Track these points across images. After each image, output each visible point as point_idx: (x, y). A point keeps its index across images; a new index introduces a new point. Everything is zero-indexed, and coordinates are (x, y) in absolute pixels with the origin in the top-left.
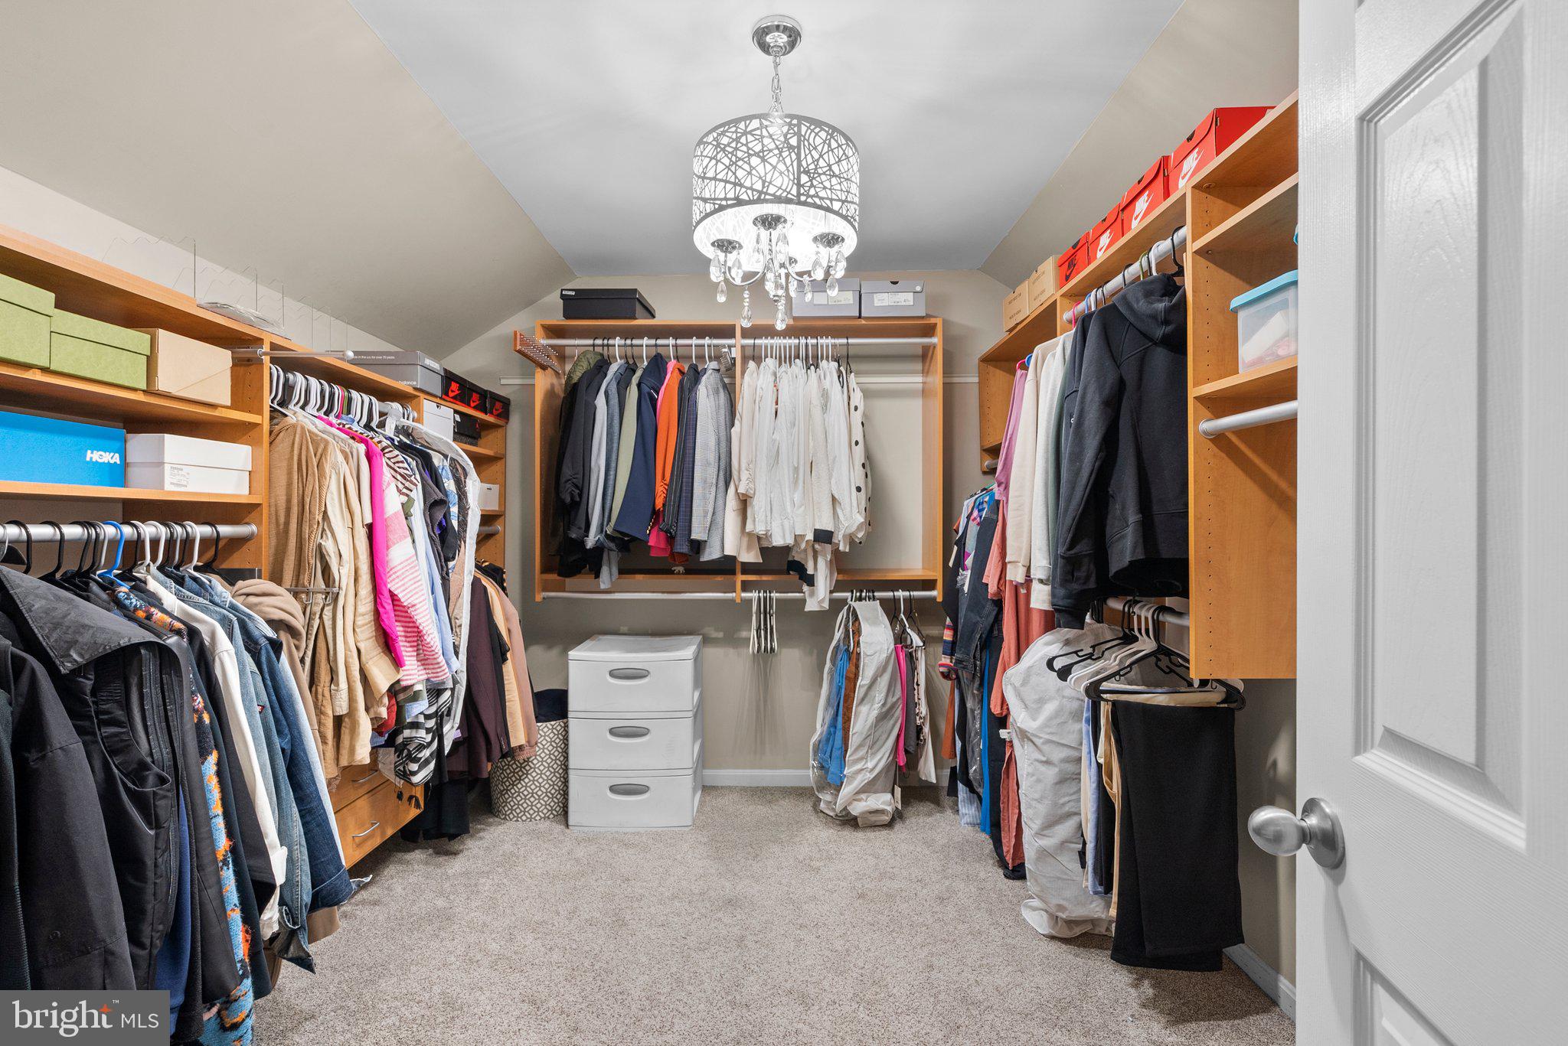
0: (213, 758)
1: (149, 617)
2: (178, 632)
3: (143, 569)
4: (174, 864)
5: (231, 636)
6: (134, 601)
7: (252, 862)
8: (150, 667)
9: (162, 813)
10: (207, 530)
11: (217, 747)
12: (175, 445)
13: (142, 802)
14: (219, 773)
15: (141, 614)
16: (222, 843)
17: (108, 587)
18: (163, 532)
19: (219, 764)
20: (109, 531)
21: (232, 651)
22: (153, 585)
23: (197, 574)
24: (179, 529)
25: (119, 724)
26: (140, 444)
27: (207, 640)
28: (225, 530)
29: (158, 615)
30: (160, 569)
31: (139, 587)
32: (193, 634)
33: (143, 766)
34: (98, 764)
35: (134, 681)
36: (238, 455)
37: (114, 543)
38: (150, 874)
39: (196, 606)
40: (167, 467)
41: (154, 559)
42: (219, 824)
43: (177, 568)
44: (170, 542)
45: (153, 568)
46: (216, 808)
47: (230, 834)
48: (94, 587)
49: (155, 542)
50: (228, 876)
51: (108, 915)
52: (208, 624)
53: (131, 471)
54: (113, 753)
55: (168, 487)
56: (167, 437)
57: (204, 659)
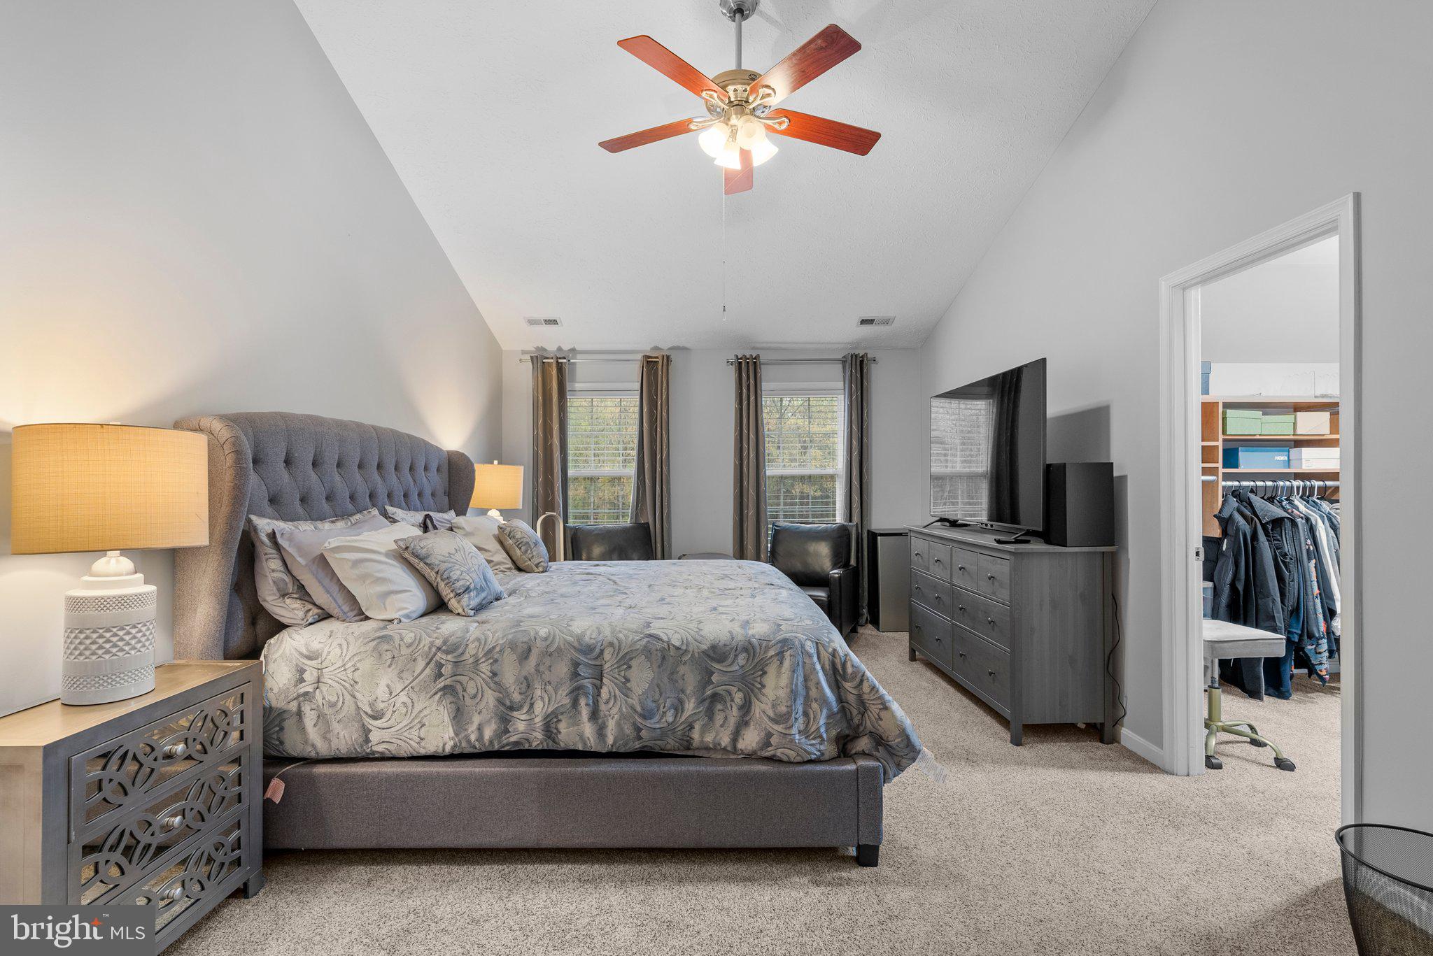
0: (1314, 561)
1: (1292, 512)
2: (1302, 518)
3: (1294, 497)
4: (1296, 587)
5: (1323, 522)
6: (1288, 507)
7: (1327, 601)
8: (1288, 524)
9: (1291, 568)
10: (1321, 483)
11: (1315, 558)
12: (1306, 452)
13: (1284, 563)
14: (1315, 567)
15: (1290, 511)
16: (1316, 591)
17: (1281, 501)
18: (1302, 484)
19: (1316, 564)
20: (1281, 483)
21: (1324, 527)
22: (1296, 502)
23: (1317, 500)
24: (1308, 483)
25: (1278, 540)
26: (1294, 452)
27: (1314, 523)
28: (1329, 483)
29: (1295, 511)
30: (1301, 497)
31: (1291, 502)
32: (1308, 519)
33: (1286, 554)
34: (1273, 551)
35: (1283, 528)
36: (1334, 452)
37: (1283, 488)
38: (1287, 585)
39: (1311, 510)
40: (1303, 460)
41: (1298, 494)
42: (1315, 584)
43: (1308, 497)
44: (1304, 488)
45: (1298, 497)
46: (1314, 579)
47: (1319, 589)
48: (1275, 501)
49: (1298, 488)
50: (1318, 602)
51: (1274, 586)
52: (1315, 518)
53: (1291, 462)
54: (1277, 549)
55: (1304, 467)
56: (1303, 449)
57: (1312, 530)
